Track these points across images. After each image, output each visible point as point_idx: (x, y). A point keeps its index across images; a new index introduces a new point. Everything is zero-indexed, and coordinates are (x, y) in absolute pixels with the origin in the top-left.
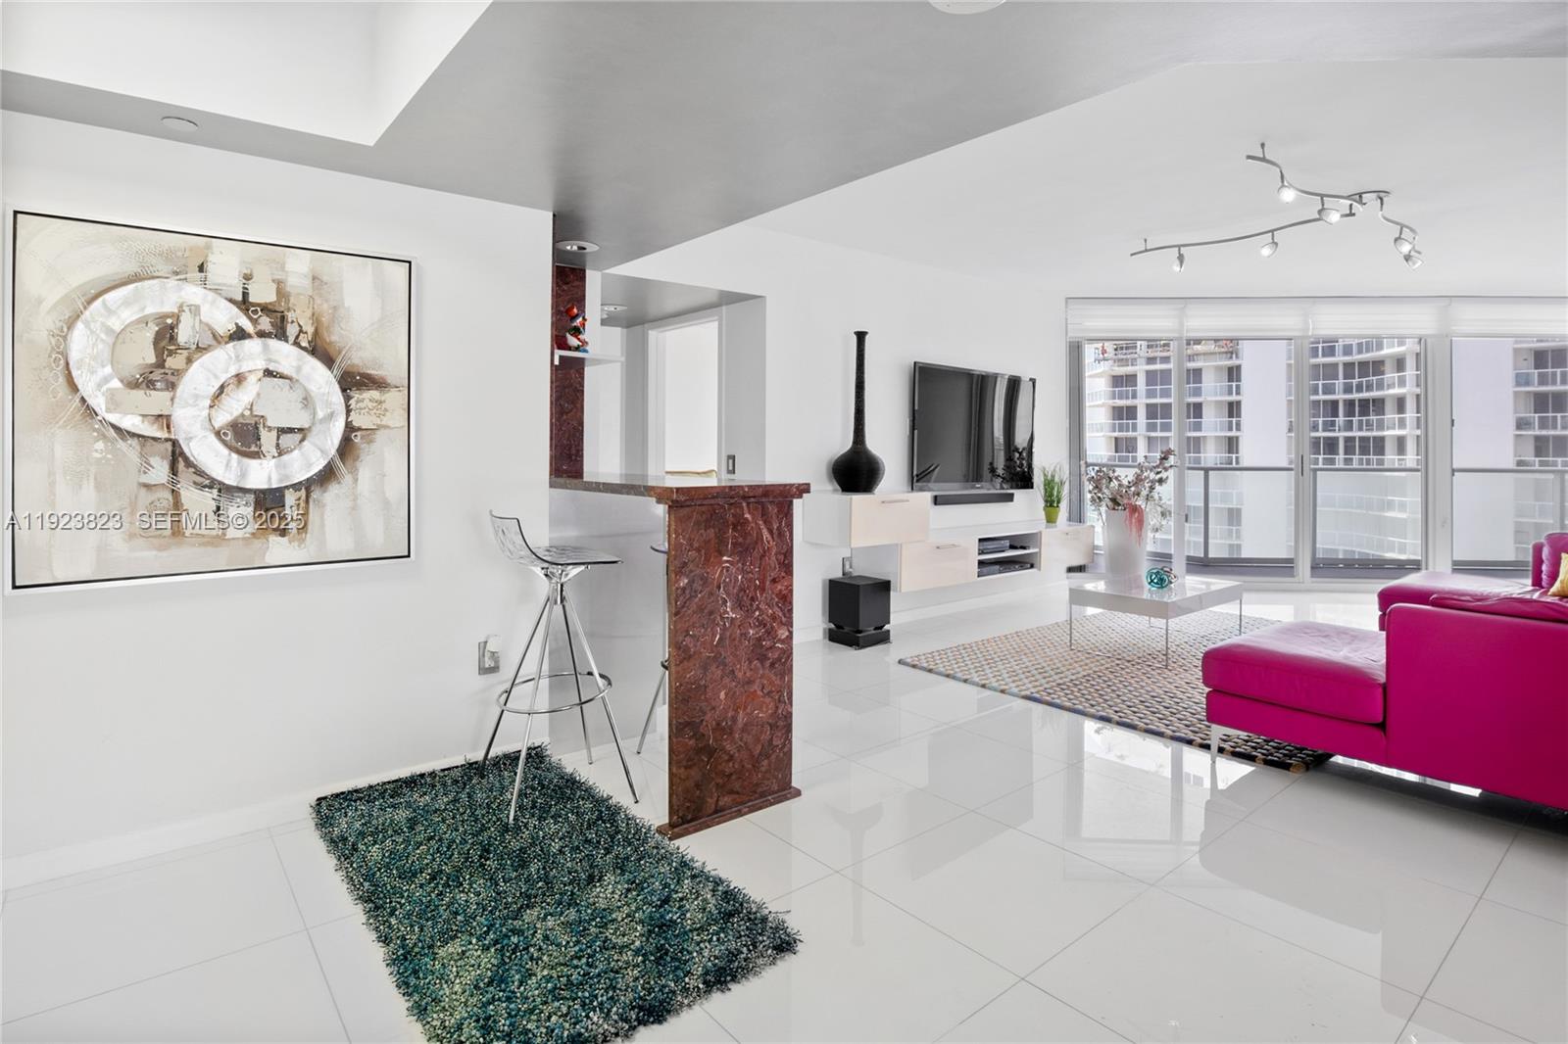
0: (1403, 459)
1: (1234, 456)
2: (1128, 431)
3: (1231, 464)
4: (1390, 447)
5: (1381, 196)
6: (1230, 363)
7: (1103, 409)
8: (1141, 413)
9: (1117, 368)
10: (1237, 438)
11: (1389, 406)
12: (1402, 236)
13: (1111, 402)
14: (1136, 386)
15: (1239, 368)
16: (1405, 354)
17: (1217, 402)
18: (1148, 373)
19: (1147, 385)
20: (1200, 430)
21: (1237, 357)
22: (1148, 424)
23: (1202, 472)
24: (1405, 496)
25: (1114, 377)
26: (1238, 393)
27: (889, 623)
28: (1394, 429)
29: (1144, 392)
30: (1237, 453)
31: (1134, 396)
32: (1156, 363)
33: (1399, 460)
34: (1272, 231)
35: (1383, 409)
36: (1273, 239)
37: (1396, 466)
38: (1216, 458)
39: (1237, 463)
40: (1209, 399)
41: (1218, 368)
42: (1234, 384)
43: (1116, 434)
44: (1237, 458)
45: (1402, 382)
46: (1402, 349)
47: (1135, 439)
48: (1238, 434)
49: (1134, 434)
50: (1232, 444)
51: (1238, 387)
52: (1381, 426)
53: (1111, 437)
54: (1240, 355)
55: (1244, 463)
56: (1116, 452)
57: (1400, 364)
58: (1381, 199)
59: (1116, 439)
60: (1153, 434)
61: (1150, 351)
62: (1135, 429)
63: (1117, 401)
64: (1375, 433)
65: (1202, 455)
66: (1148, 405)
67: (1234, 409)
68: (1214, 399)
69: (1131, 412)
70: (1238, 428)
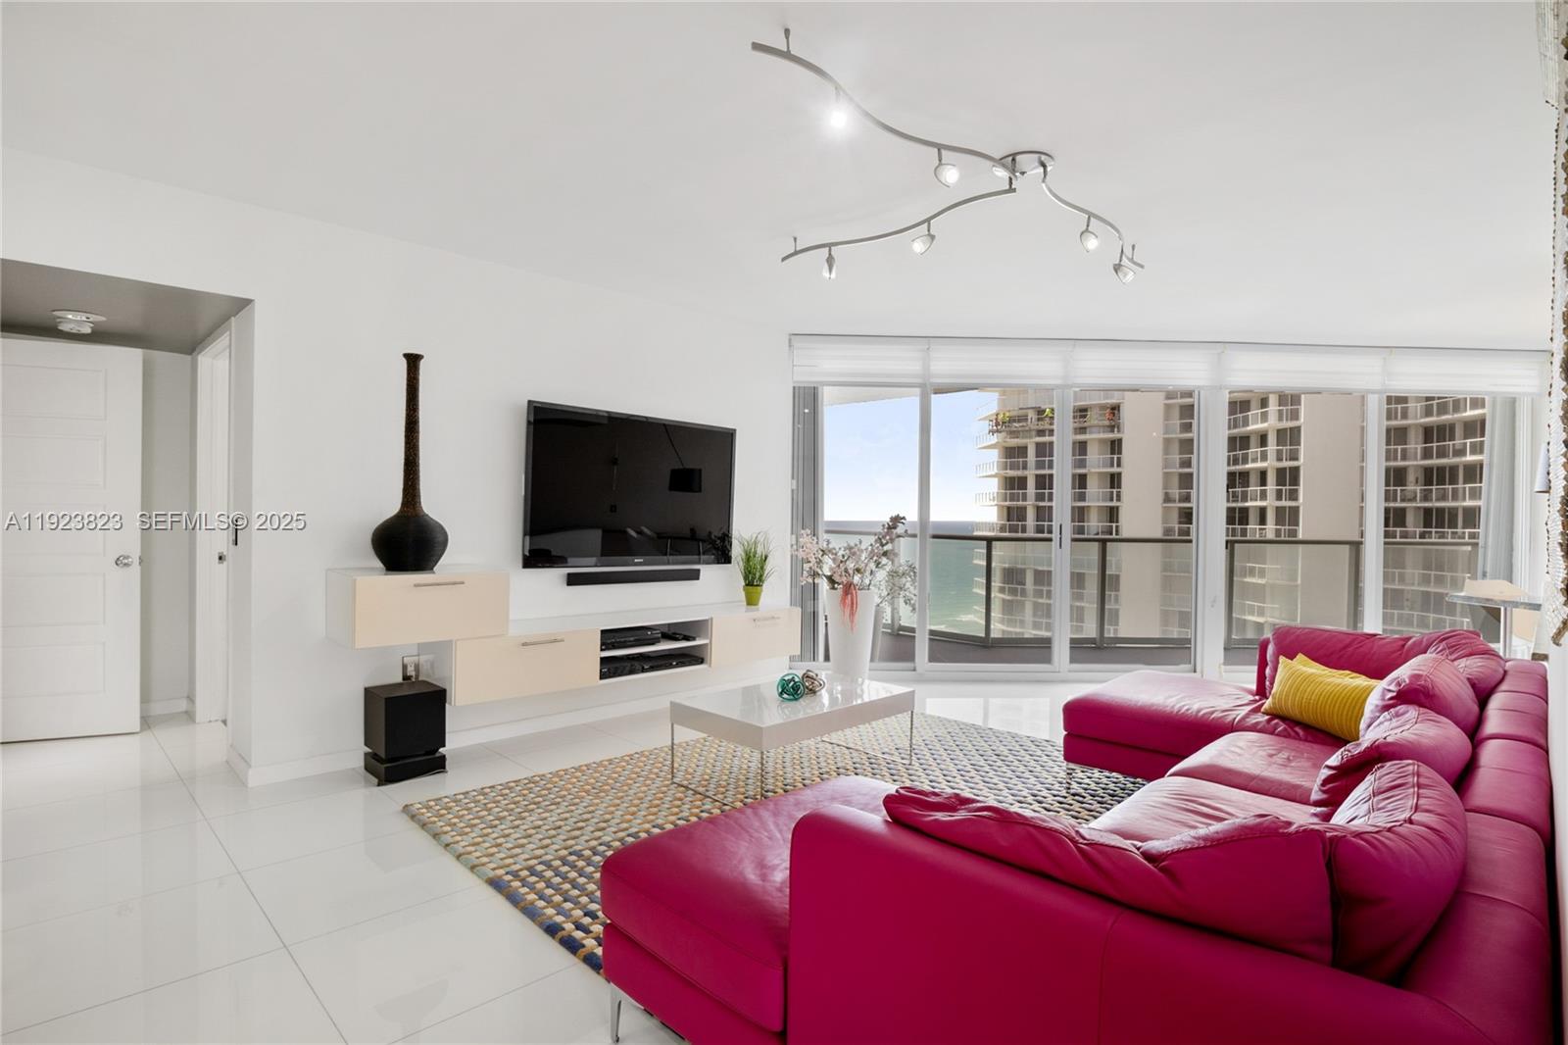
0: (1265, 529)
1: (1114, 525)
2: (1018, 501)
3: (1111, 534)
4: (1253, 517)
5: (1043, 159)
6: (1111, 436)
7: (996, 480)
8: (1031, 483)
9: (1008, 440)
10: (1117, 508)
11: (1254, 478)
12: (1090, 229)
13: (1003, 472)
14: (1026, 457)
15: (1120, 441)
16: (1267, 431)
17: (1100, 473)
18: (1038, 445)
19: (1037, 457)
20: (1084, 500)
21: (1119, 431)
22: (1037, 494)
23: (985, 542)
24: (1265, 564)
25: (1007, 448)
26: (1119, 465)
27: (444, 746)
28: (1256, 500)
29: (1034, 463)
30: (1117, 522)
31: (1025, 467)
32: (1045, 436)
33: (1260, 529)
34: (928, 220)
35: (1248, 481)
36: (929, 231)
37: (1257, 537)
38: (1098, 526)
39: (1117, 533)
40: (1093, 470)
41: (1102, 441)
42: (1115, 456)
43: (1008, 503)
44: (1117, 527)
45: (1264, 457)
46: (1265, 425)
47: (1025, 508)
48: (1118, 504)
49: (1024, 503)
50: (1113, 514)
51: (1119, 459)
52: (1244, 499)
53: (1003, 506)
54: (1122, 430)
55: (1125, 534)
56: (1008, 521)
57: (1263, 439)
58: (1044, 166)
59: (1009, 508)
60: (1041, 504)
61: (1040, 423)
62: (1025, 498)
63: (1008, 471)
64: (1240, 504)
65: (1085, 524)
66: (1037, 476)
67: (1115, 480)
68: (1097, 470)
69: (1021, 483)
70: (1119, 499)
